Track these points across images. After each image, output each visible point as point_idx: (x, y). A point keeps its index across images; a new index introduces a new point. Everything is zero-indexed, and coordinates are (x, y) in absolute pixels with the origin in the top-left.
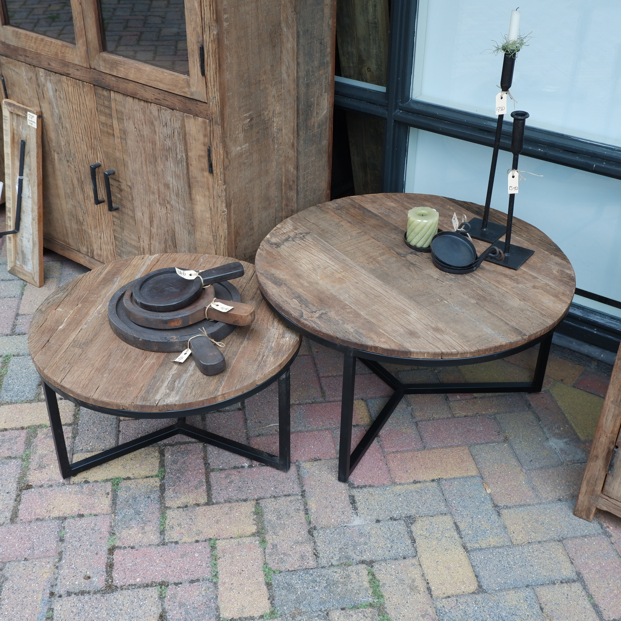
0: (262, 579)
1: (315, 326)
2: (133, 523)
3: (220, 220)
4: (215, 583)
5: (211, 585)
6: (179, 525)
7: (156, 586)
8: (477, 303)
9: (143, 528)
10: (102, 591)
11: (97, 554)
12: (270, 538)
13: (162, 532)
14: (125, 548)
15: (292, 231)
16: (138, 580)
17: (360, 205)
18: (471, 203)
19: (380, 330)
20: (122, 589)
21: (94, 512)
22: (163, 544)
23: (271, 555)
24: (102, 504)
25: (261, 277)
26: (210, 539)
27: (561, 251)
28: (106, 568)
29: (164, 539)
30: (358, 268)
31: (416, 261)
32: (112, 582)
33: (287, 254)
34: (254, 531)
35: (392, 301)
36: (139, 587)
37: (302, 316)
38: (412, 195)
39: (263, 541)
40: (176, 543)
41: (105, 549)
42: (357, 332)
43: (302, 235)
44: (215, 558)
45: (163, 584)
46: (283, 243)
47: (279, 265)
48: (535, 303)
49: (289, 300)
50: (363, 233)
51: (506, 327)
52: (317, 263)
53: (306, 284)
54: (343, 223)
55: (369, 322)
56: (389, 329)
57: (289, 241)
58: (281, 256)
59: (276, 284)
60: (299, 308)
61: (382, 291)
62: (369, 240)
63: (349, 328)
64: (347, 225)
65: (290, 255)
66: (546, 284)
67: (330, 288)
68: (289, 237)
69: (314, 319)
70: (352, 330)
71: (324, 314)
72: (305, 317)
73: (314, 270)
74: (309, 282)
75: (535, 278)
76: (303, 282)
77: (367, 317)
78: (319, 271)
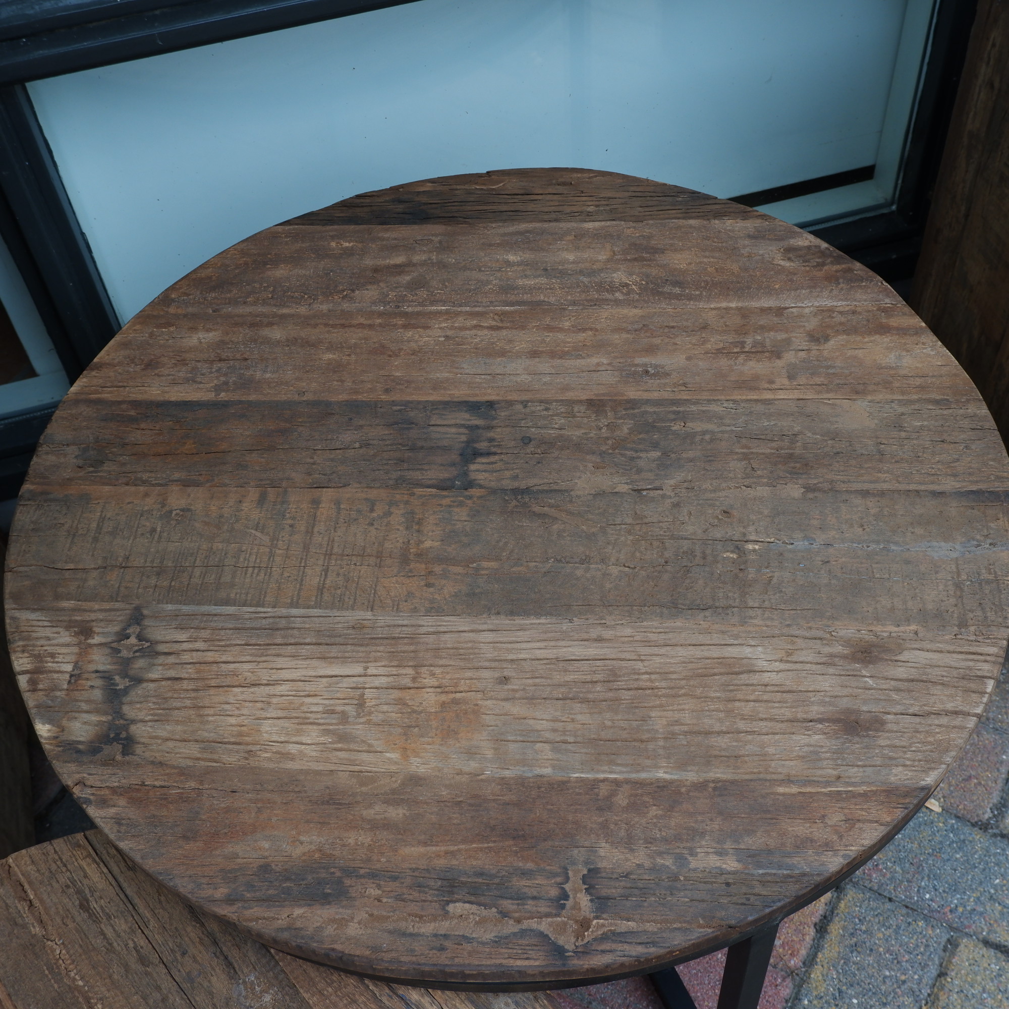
1: (640, 950)
8: (808, 489)
15: (84, 650)
17: (135, 404)
18: (358, 196)
19: (781, 790)
25: (248, 913)
27: (707, 197)
30: (428, 623)
31: (516, 478)
33: (193, 750)
35: (658, 660)
37: (559, 951)
38: (209, 271)
42: (752, 856)
43: (133, 640)
46: (119, 714)
47: (228, 810)
48: (887, 385)
49: (444, 926)
50: (272, 493)
51: (953, 508)
52: (315, 705)
53: (396, 813)
54: (177, 500)
55: (722, 788)
56: (793, 767)
57: (126, 691)
58: (184, 773)
59: (325, 899)
60: (511, 927)
61: (593, 651)
62: (316, 502)
63: (714, 861)
64: (197, 498)
65: (208, 745)
66: (821, 311)
67: (473, 765)
68: (107, 677)
69: (600, 925)
70: (731, 864)
71: (591, 879)
72: (568, 941)
73: (343, 738)
74: (394, 798)
75: (780, 311)
76: (377, 811)
77: (691, 776)
78: (358, 729)
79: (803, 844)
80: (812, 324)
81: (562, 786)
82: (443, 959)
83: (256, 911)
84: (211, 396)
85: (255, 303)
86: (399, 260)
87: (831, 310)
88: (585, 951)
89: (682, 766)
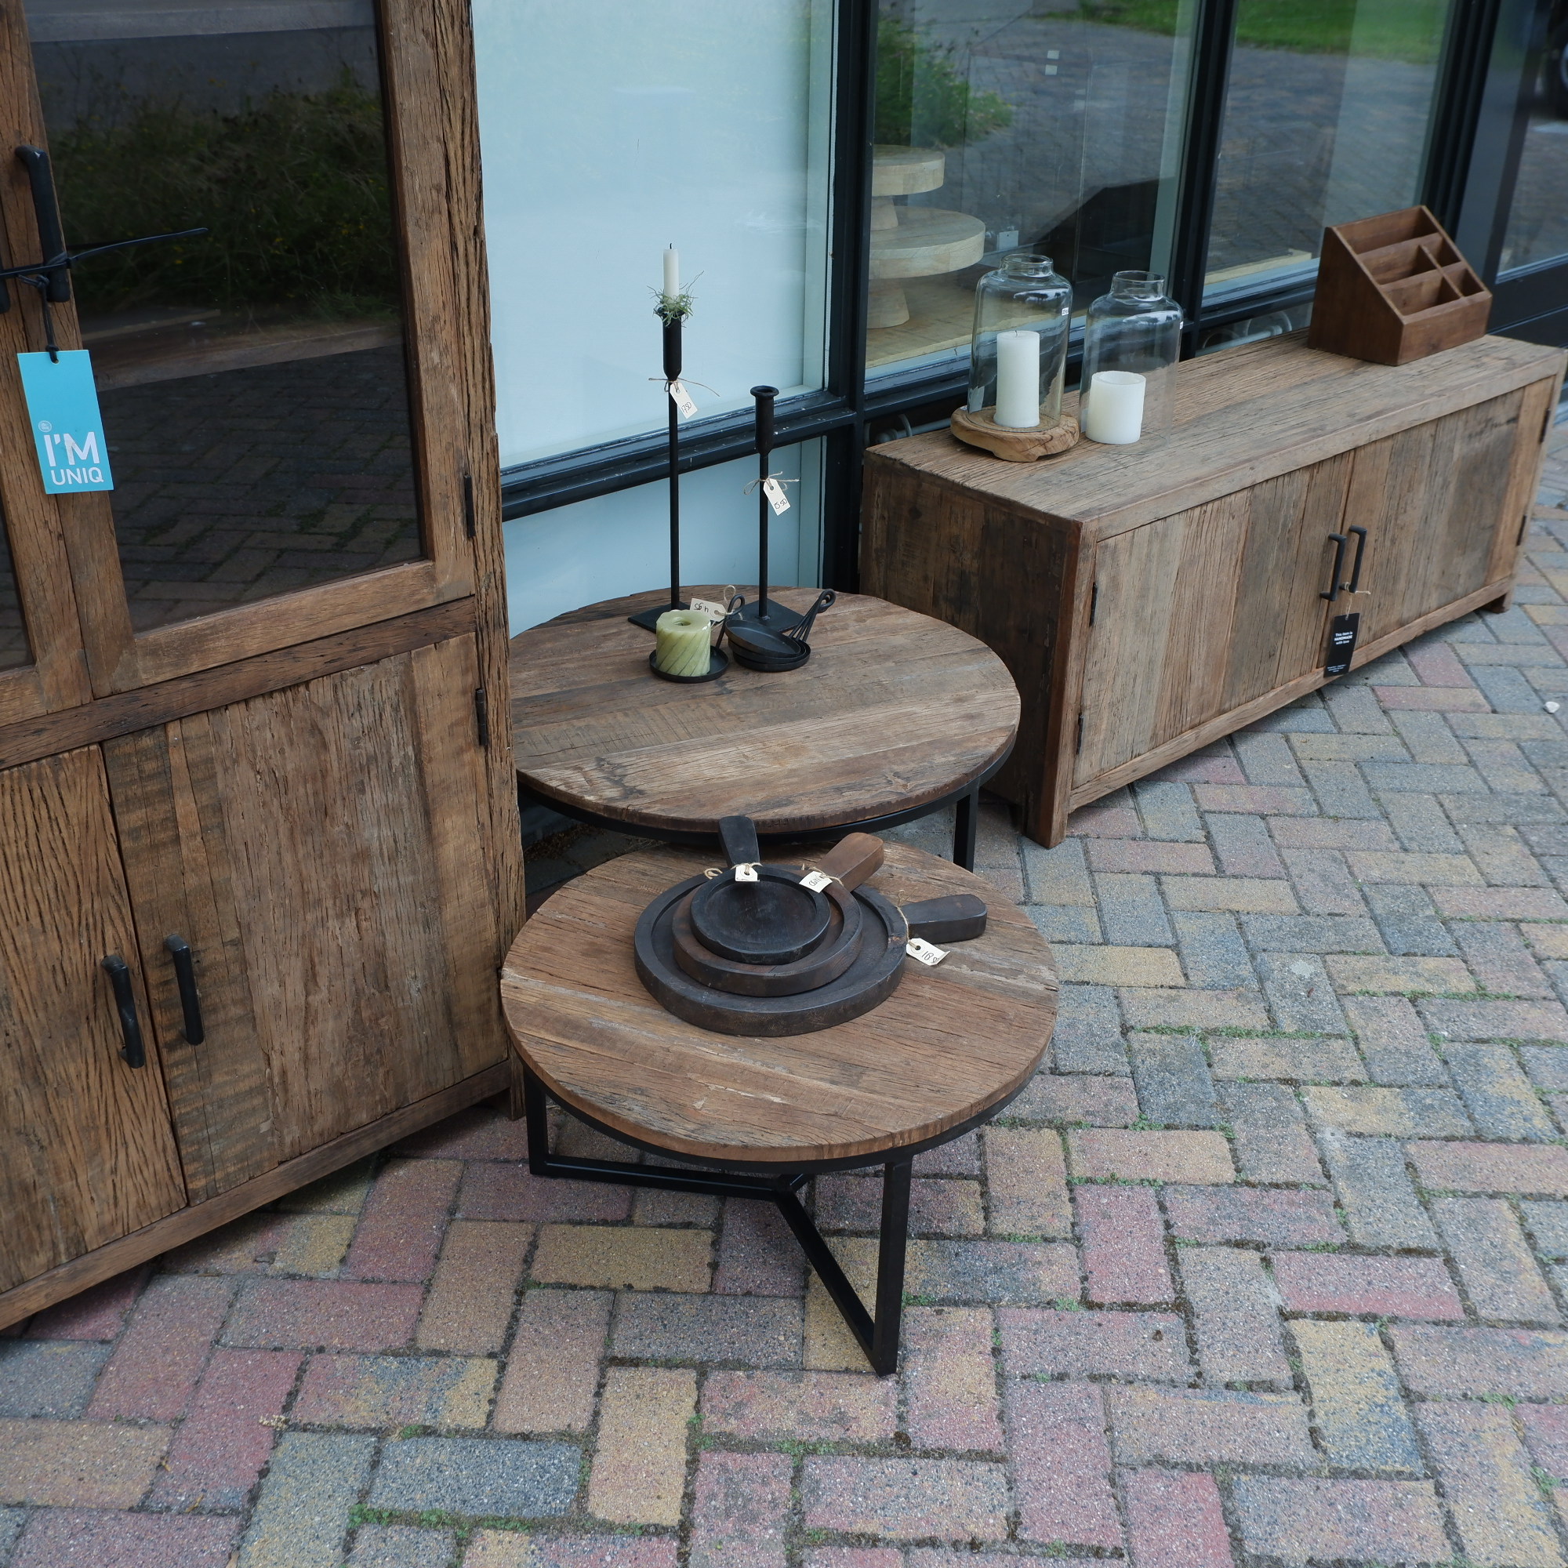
0: (1159, 1134)
2: (1021, 1275)
3: (508, 833)
4: (1166, 1183)
5: (1170, 1190)
6: (1032, 1218)
7: (1175, 1249)
8: (896, 663)
9: (1040, 1263)
10: (1187, 1316)
11: (1100, 1325)
12: (1070, 1115)
13: (1048, 1240)
14: (1084, 1289)
16: (1162, 1271)
19: (955, 738)
20: (1182, 1291)
21: (989, 1331)
22: (1079, 1240)
23: (1106, 1119)
24: (967, 1320)
26: (1069, 1183)
28: (1135, 1311)
29: (1066, 1239)
30: (754, 731)
32: (1167, 1304)
34: (1054, 1132)
35: (871, 719)
36: (1178, 1271)
39: (1078, 1124)
40: (1073, 1225)
41: (1087, 1314)
43: (607, 766)
44: (1112, 1180)
45: (1171, 1242)
46: (625, 786)
47: (713, 796)
48: (906, 629)
49: (846, 799)
50: (629, 712)
51: (965, 656)
52: (725, 762)
53: (795, 780)
54: (582, 723)
55: (930, 743)
56: (957, 731)
57: (621, 780)
58: (678, 792)
59: (786, 805)
60: (874, 793)
61: (840, 722)
62: (657, 711)
63: (943, 760)
64: (592, 721)
65: (683, 783)
66: (853, 613)
67: (816, 761)
68: (608, 779)
69: (910, 785)
70: (953, 759)
71: (897, 775)
72: (903, 791)
73: (747, 767)
74: (787, 777)
75: (835, 615)
76: (783, 782)
77: (915, 743)
78: (751, 763)
79: (976, 748)
80: (854, 617)
81: (862, 757)
82: (854, 805)
83: (756, 815)
84: (558, 690)
85: (545, 657)
86: (615, 631)
87: (859, 611)
88: (911, 791)
89: (910, 741)
